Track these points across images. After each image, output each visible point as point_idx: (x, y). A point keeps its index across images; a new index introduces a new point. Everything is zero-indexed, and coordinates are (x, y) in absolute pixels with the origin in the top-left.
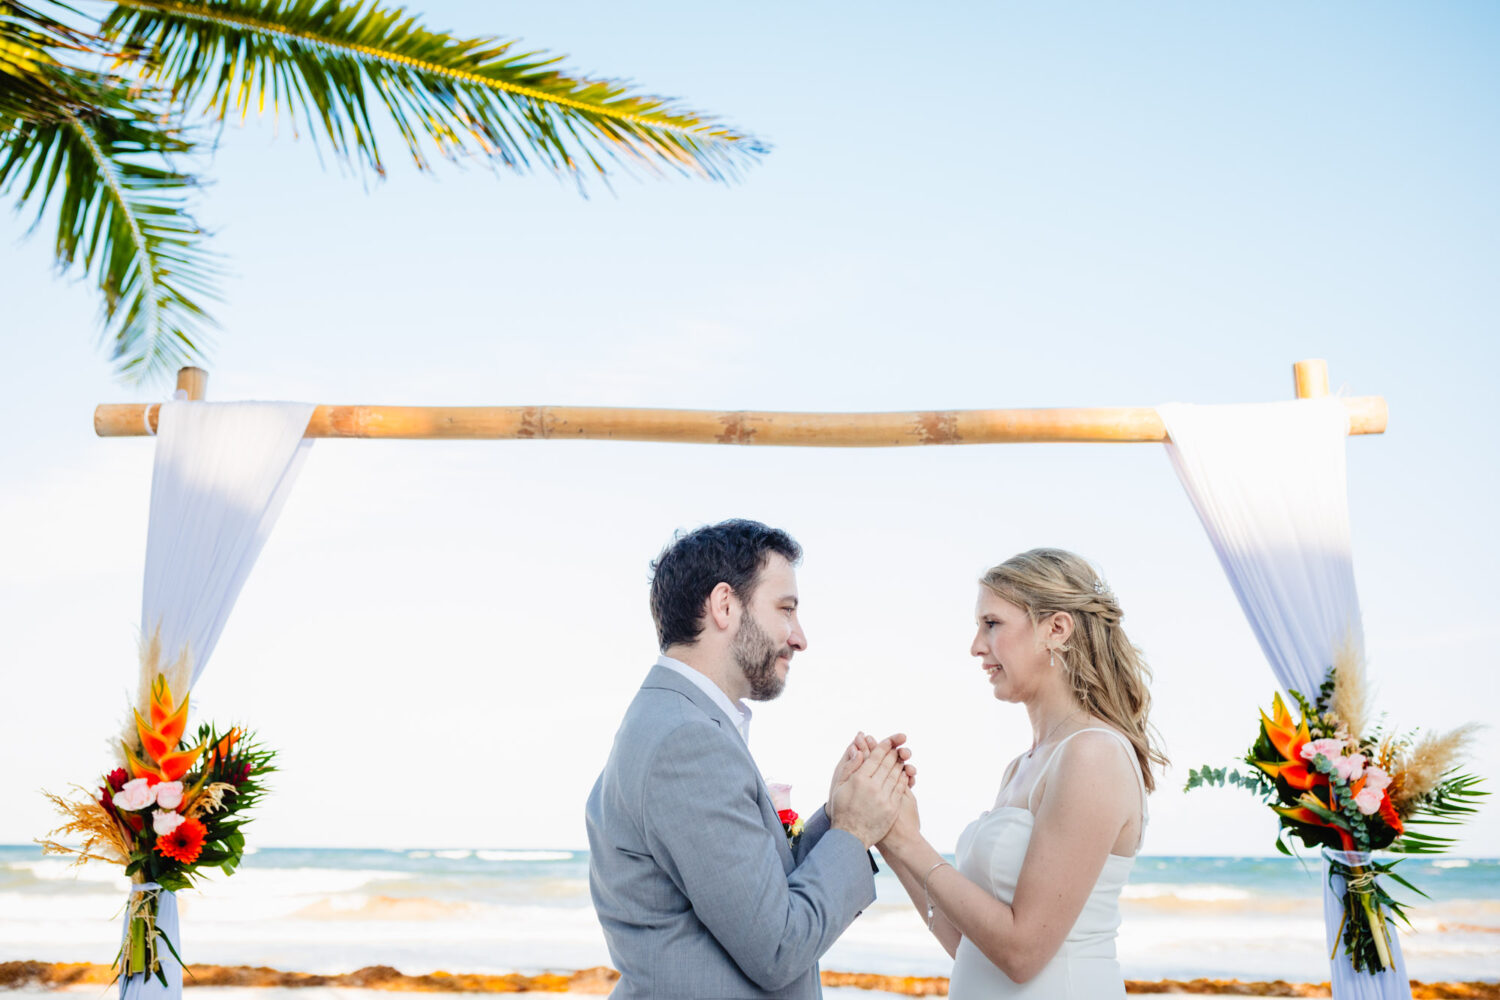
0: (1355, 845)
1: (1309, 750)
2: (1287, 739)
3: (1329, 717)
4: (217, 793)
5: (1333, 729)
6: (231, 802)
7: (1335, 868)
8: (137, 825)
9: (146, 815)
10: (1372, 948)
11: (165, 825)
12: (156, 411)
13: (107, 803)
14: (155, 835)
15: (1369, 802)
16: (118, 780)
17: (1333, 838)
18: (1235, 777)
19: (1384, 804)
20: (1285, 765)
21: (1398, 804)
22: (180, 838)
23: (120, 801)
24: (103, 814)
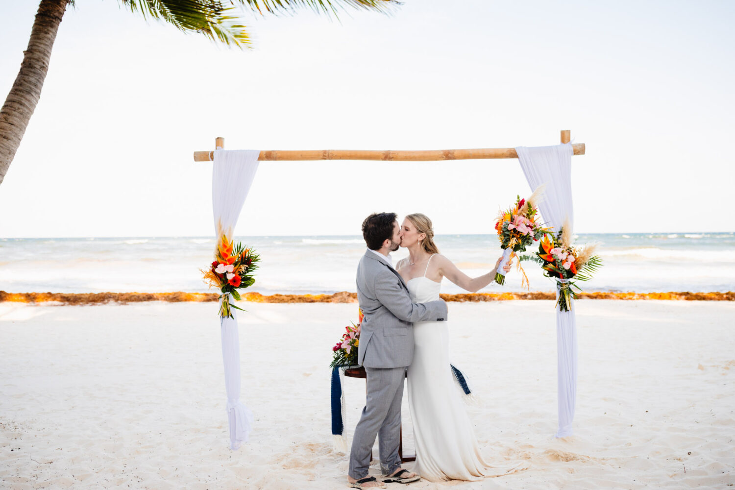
0: (563, 277)
1: (553, 251)
2: (547, 247)
3: (560, 241)
4: (243, 268)
5: (561, 244)
6: (247, 270)
7: (559, 284)
8: (222, 278)
9: (225, 275)
10: (565, 305)
11: (230, 277)
12: (212, 154)
13: (213, 271)
14: (227, 279)
15: (567, 266)
16: (215, 265)
17: (558, 275)
18: (532, 258)
19: (572, 266)
20: (546, 255)
21: (576, 265)
22: (234, 280)
23: (217, 270)
24: (212, 274)
